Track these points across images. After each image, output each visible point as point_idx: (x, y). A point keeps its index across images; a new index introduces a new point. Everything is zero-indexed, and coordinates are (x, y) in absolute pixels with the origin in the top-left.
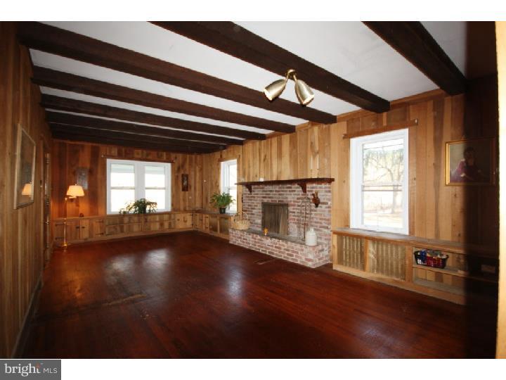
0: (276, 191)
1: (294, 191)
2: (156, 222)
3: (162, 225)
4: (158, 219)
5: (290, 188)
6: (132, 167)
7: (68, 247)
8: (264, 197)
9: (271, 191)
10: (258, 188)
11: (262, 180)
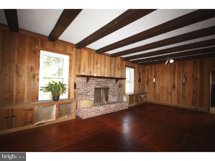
0: (104, 82)
1: (112, 82)
5: (110, 81)
8: (96, 85)
9: (101, 82)
10: (92, 80)
11: (95, 75)
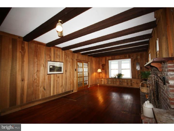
2: (125, 82)
3: (128, 84)
4: (126, 81)
6: (117, 62)
7: (99, 85)
